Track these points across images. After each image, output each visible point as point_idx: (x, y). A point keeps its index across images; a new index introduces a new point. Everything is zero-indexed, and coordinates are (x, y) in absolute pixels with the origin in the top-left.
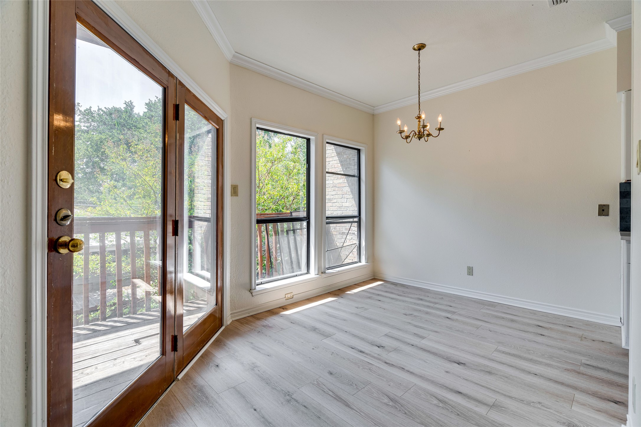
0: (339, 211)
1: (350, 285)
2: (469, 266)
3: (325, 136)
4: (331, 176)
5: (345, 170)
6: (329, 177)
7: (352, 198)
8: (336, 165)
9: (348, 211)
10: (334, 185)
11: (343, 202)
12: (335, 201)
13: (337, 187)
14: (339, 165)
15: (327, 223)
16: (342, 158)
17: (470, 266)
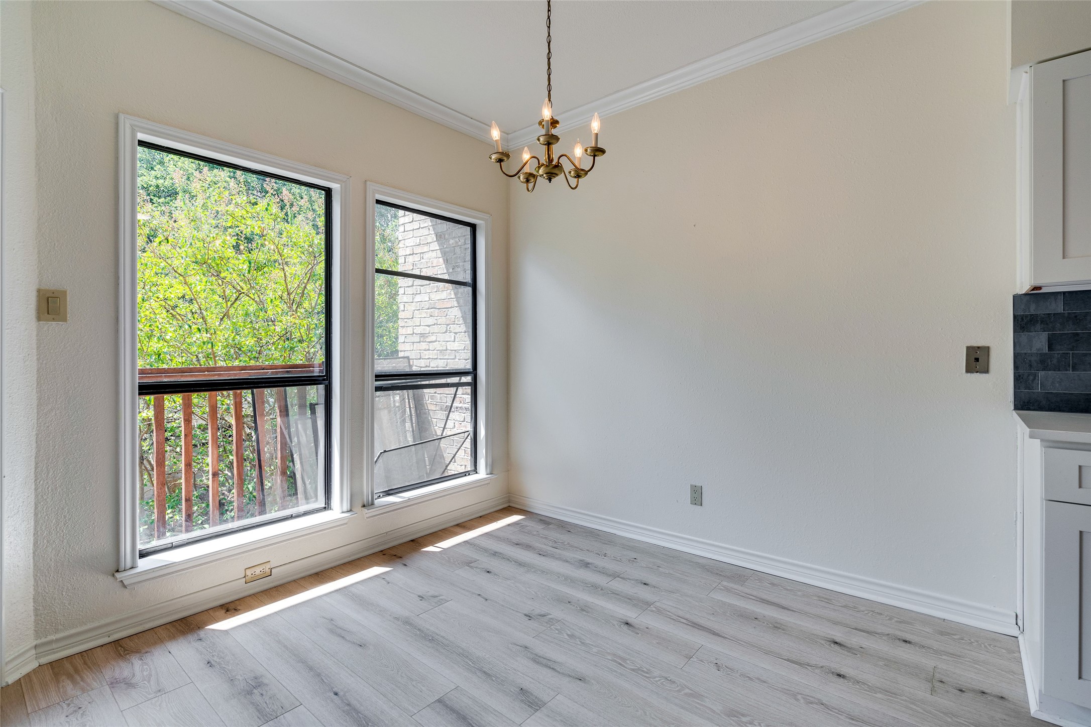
0: (441, 359)
1: (444, 527)
2: (694, 484)
3: (371, 186)
4: (427, 285)
5: (451, 270)
6: (422, 288)
7: (465, 332)
8: (435, 261)
9: (457, 360)
10: (430, 303)
11: (447, 341)
12: (433, 338)
13: (436, 309)
14: (441, 260)
15: (378, 389)
16: (445, 246)
17: (697, 484)
